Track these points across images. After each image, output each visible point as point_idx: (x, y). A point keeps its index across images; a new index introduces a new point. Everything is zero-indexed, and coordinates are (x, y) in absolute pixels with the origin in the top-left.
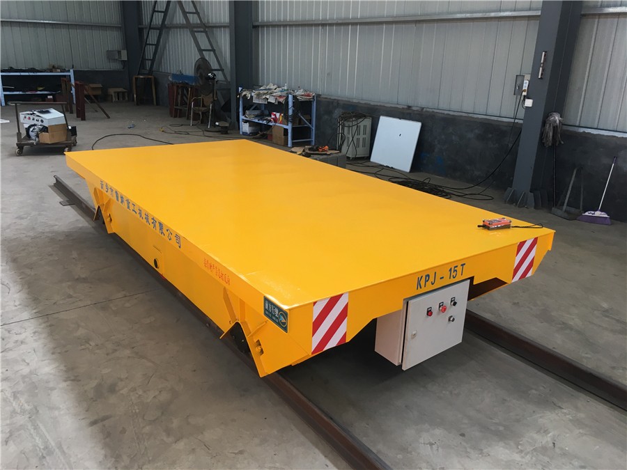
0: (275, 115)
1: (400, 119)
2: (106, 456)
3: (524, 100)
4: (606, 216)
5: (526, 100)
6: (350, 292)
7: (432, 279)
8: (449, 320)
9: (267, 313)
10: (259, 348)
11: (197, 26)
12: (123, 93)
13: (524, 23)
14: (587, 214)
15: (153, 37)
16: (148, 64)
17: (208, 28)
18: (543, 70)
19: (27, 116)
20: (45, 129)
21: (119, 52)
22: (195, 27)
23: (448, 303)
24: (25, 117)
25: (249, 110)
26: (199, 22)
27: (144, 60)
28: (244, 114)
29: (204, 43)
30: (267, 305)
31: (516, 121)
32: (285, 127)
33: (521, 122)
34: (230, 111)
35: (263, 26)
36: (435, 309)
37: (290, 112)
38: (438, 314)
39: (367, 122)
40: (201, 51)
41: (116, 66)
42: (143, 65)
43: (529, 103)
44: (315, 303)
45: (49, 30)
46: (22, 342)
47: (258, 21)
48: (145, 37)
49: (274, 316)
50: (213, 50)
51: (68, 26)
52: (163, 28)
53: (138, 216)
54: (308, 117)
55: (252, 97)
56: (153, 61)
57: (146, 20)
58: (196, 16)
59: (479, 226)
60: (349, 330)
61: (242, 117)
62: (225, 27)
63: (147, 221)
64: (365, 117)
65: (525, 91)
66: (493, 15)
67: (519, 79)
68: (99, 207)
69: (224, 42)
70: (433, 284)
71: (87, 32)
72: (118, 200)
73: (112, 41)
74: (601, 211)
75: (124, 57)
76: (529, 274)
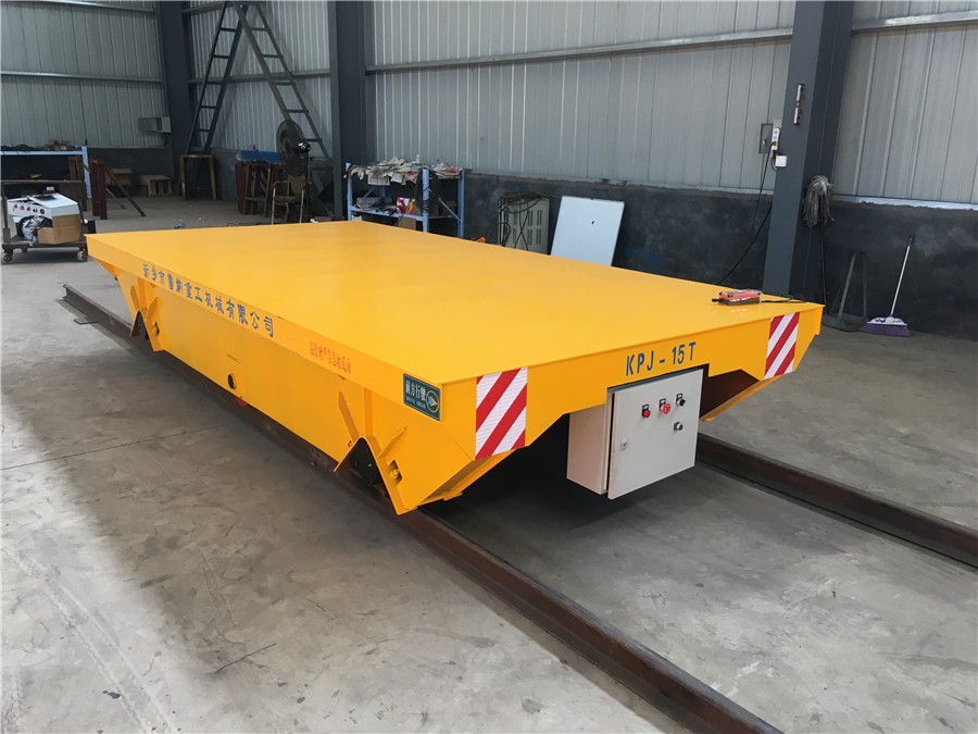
0: (402, 202)
1: (592, 198)
2: (167, 623)
3: (774, 158)
4: (902, 323)
5: (777, 157)
6: (529, 368)
7: (647, 361)
8: (675, 428)
9: (408, 398)
10: (396, 473)
11: (281, 76)
12: (165, 182)
13: (769, 48)
14: (873, 321)
15: (211, 97)
16: (204, 137)
17: (296, 79)
18: (800, 112)
19: (19, 205)
20: (47, 223)
21: (159, 121)
22: (276, 79)
23: (672, 401)
24: (16, 206)
25: (361, 196)
26: (283, 70)
27: (197, 131)
28: (354, 203)
29: (291, 102)
30: (408, 386)
31: (764, 192)
32: (419, 218)
33: (771, 193)
34: (333, 202)
35: (381, 72)
36: (654, 408)
37: (426, 196)
38: (659, 416)
39: (542, 207)
40: (286, 112)
41: (153, 142)
42: (195, 139)
43: (781, 161)
44: (479, 379)
45: (49, 88)
46: (28, 491)
47: (372, 64)
48: (199, 98)
49: (420, 400)
50: (305, 111)
51: (79, 81)
52: (227, 82)
53: (204, 304)
54: (453, 204)
55: (366, 176)
56: (211, 132)
57: (200, 72)
58: (277, 60)
59: (714, 300)
60: (529, 428)
61: (351, 208)
62: (322, 76)
63: (220, 309)
64: (539, 197)
65: (774, 144)
66: (723, 38)
67: (766, 129)
68: (139, 313)
69: (322, 98)
70: (649, 369)
71: (109, 90)
72: (171, 288)
73: (149, 103)
74: (895, 316)
75: (166, 127)
76: (790, 370)
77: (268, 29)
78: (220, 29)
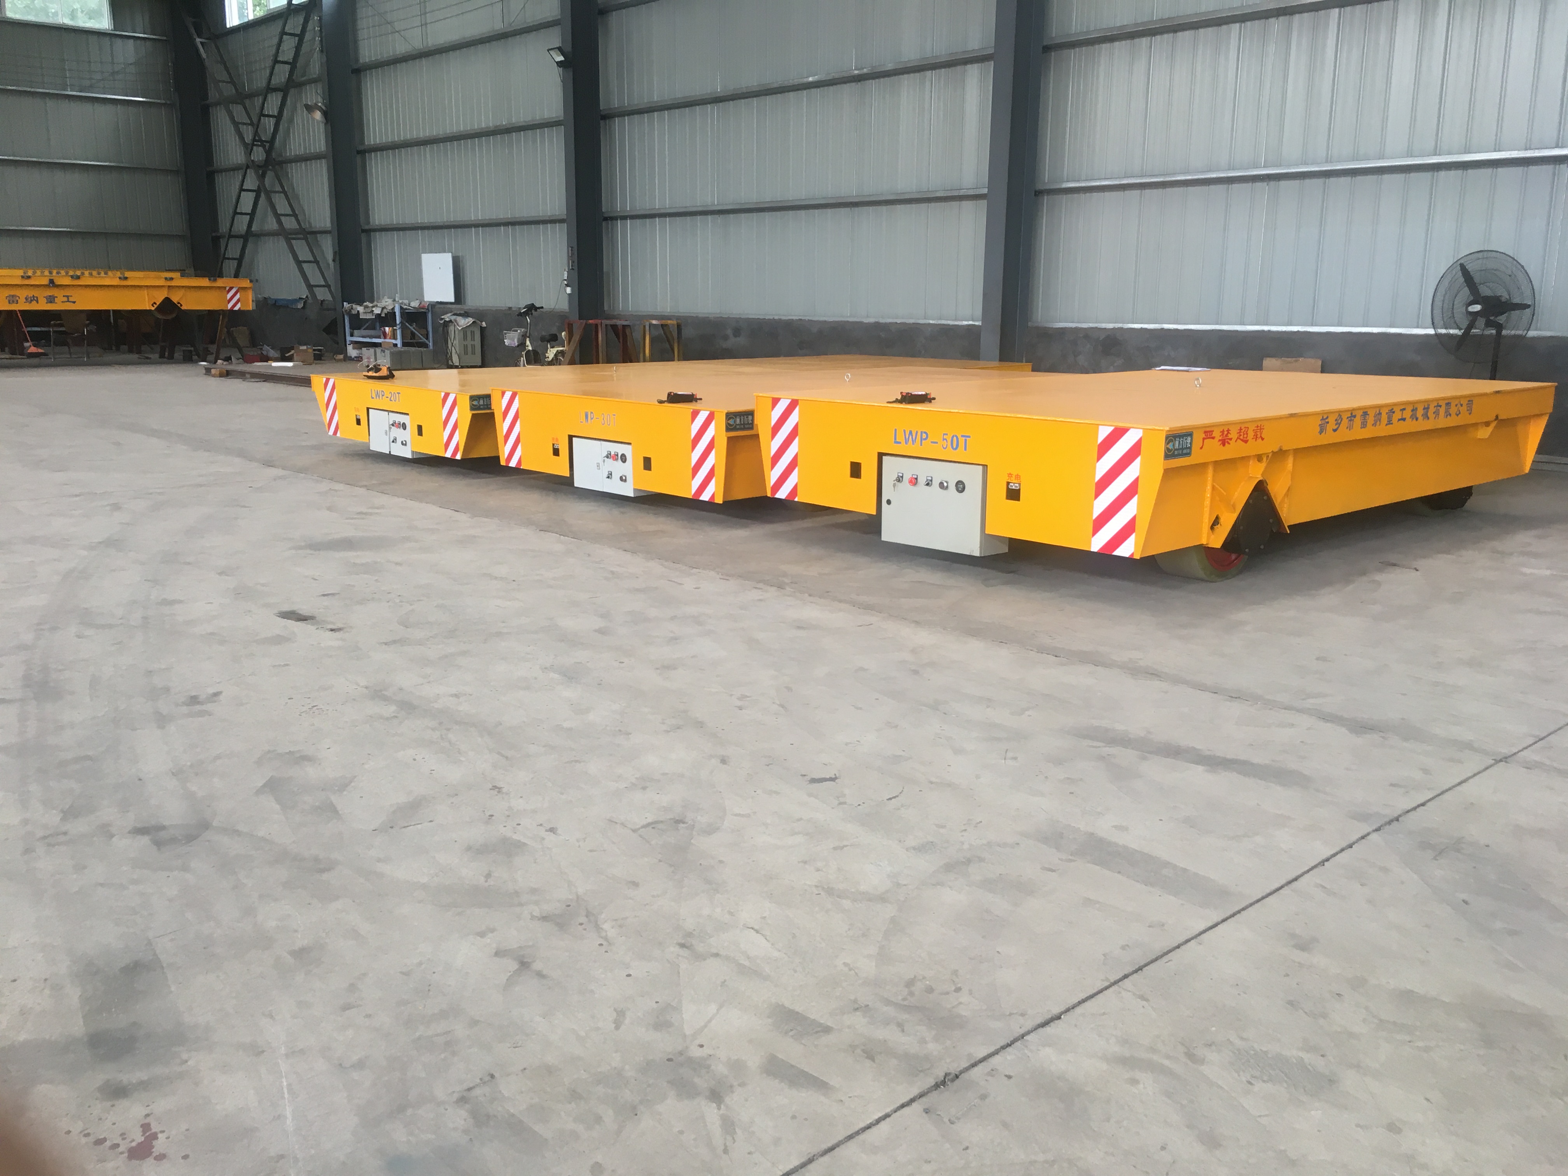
0: (384, 330)
3: (566, 288)
5: (568, 290)
11: (295, 232)
15: (233, 249)
17: (308, 234)
18: (573, 262)
22: (291, 234)
25: (359, 329)
26: (297, 227)
28: (351, 334)
29: (304, 253)
32: (394, 341)
34: (336, 332)
35: (375, 230)
37: (399, 325)
40: (299, 262)
48: (223, 249)
50: (316, 262)
51: (106, 235)
52: (247, 236)
54: (423, 330)
55: (358, 312)
57: (224, 228)
58: (293, 219)
61: (349, 338)
62: (327, 232)
65: (566, 280)
69: (327, 251)
77: (284, 192)
78: (242, 190)
